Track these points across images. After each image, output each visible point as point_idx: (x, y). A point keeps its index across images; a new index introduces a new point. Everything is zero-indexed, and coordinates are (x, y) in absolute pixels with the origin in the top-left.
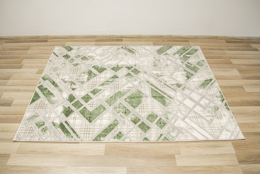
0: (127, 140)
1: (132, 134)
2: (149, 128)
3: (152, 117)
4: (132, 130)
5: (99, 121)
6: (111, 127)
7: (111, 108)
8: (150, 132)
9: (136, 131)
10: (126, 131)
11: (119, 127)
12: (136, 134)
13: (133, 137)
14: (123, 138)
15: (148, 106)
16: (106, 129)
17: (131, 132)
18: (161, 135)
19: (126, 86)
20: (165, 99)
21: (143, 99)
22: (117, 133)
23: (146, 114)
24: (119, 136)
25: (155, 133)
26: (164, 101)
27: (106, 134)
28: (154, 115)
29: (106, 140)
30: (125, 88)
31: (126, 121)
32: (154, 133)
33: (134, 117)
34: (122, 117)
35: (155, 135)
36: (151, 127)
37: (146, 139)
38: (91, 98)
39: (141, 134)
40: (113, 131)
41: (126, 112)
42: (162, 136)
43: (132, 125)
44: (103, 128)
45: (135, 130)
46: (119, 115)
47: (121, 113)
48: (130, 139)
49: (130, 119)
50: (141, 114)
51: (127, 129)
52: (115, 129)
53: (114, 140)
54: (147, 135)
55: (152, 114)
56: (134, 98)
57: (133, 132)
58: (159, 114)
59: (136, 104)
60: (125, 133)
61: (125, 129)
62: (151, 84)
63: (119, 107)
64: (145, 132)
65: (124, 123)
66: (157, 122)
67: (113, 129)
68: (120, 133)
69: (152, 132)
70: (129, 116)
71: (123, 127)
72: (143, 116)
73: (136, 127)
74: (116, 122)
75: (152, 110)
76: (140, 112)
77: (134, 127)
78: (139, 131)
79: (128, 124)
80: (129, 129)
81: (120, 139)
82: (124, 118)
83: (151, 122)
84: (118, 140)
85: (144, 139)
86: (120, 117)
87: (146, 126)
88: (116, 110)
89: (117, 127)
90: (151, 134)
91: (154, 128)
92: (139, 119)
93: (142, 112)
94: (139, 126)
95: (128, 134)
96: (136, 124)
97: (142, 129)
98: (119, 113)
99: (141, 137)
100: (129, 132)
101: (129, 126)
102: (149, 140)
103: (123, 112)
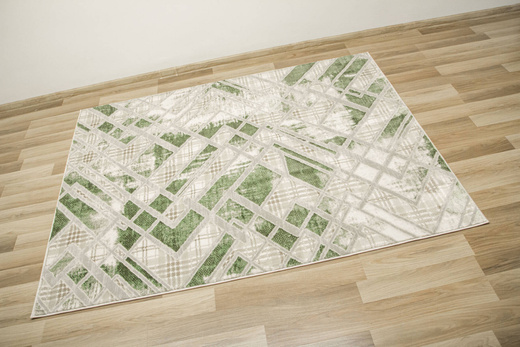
0: (255, 272)
1: (263, 257)
2: (294, 238)
3: (297, 215)
4: (261, 249)
5: (193, 244)
6: (220, 252)
7: (213, 213)
8: (298, 247)
9: (270, 250)
10: (250, 254)
11: (234, 248)
12: (270, 255)
13: (265, 263)
14: (247, 269)
15: (285, 195)
16: (210, 258)
17: (261, 254)
18: (322, 247)
19: (235, 163)
20: (318, 174)
21: (274, 182)
22: (232, 262)
23: (283, 211)
24: (239, 265)
25: (310, 247)
26: (316, 177)
27: (211, 267)
28: (301, 210)
29: (214, 278)
30: (234, 166)
31: (247, 233)
32: (308, 247)
33: (260, 222)
34: (238, 227)
35: (309, 250)
36: (300, 235)
37: (292, 261)
38: (170, 202)
39: (281, 253)
40: (224, 260)
41: (245, 215)
42: (324, 250)
43: (260, 239)
44: (204, 256)
45: (268, 248)
46: (230, 224)
47: (234, 220)
48: (262, 269)
49: (254, 228)
50: (274, 213)
51: (252, 249)
52: (229, 253)
53: (230, 276)
54: (294, 254)
55: (296, 208)
56: (255, 184)
57: (264, 254)
58: (311, 207)
59: (262, 196)
60: (249, 257)
61: (249, 249)
62: (285, 149)
63: (228, 208)
64: (289, 249)
65: (244, 238)
66: (309, 223)
67: (223, 254)
68: (239, 259)
69: (302, 246)
70: (250, 221)
71: (244, 248)
72: (279, 216)
73: (268, 242)
74: (228, 239)
75: (296, 202)
76: (271, 209)
77: (266, 242)
78: (276, 249)
79: (252, 238)
80: (256, 247)
81: (241, 272)
82: (241, 228)
83: (297, 225)
84: (238, 275)
85: (288, 263)
86: (235, 227)
87: (289, 236)
88: (224, 216)
89: (232, 250)
90: (301, 249)
91: (306, 237)
92: (271, 224)
93: (275, 208)
94: (275, 238)
95: (255, 258)
96: (267, 235)
97: (282, 244)
98: (230, 221)
99: (282, 261)
100: (257, 255)
101: (255, 243)
102: (300, 263)
103: (237, 218)
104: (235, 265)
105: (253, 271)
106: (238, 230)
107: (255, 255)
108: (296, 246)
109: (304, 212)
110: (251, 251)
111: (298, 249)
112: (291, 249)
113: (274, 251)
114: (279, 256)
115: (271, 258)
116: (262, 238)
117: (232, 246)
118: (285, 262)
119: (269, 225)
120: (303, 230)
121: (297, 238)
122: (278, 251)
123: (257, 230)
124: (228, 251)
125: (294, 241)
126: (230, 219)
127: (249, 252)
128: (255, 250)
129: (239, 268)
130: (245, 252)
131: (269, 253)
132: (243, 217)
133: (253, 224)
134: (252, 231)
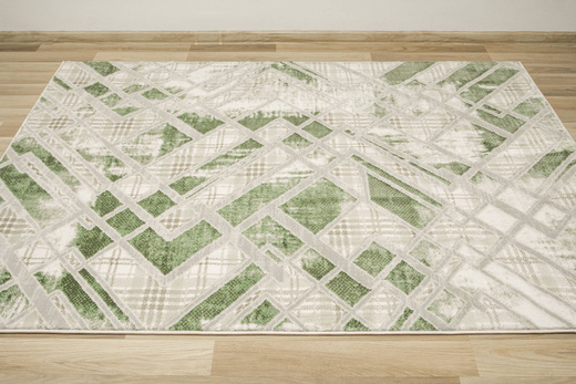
0: (290, 327)
1: (306, 308)
2: (364, 290)
3: (373, 257)
4: (306, 296)
5: (195, 269)
6: (237, 288)
7: (237, 232)
8: (367, 304)
9: (320, 299)
10: (286, 300)
11: (262, 286)
12: (319, 308)
13: (309, 318)
14: (276, 320)
15: (359, 227)
16: (219, 293)
17: (304, 304)
18: (408, 312)
19: (286, 169)
20: (416, 208)
21: (344, 207)
22: (254, 306)
23: (352, 249)
24: (264, 313)
25: (388, 308)
26: (413, 211)
27: (218, 307)
28: (381, 252)
29: (219, 325)
30: (285, 174)
31: (287, 269)
32: (383, 307)
33: (312, 257)
34: (275, 258)
35: (386, 312)
36: (373, 288)
37: (355, 324)
38: (172, 204)
39: (338, 308)
40: (242, 301)
41: (288, 243)
42: (411, 316)
43: (306, 282)
44: (209, 289)
45: (318, 296)
46: (263, 250)
47: (269, 246)
48: (301, 325)
49: (299, 265)
50: (336, 249)
51: (291, 292)
52: (251, 292)
53: (245, 326)
54: (359, 313)
55: (374, 248)
56: (312, 202)
57: (309, 304)
58: (399, 251)
59: (321, 221)
60: (284, 304)
61: (285, 293)
62: (369, 165)
63: (264, 229)
64: (352, 304)
65: (280, 276)
66: (393, 273)
67: (242, 291)
68: (266, 304)
69: (375, 303)
70: (295, 253)
71: (278, 289)
72: (344, 254)
73: (319, 289)
74: (253, 272)
75: (374, 239)
76: (332, 242)
77: (315, 288)
78: (329, 300)
79: (295, 277)
80: (297, 292)
81: (264, 324)
82: (279, 260)
83: (371, 272)
84: (260, 327)
85: (348, 325)
86: (268, 256)
87: (356, 285)
88: (255, 239)
89: (257, 288)
90: (372, 308)
91: (384, 292)
92: (329, 263)
93: (339, 244)
94: (332, 284)
95: (292, 308)
96: (319, 278)
97: (342, 294)
98: (263, 247)
99: (338, 320)
100: (298, 303)
101: (298, 286)
102: (367, 329)
103: (275, 244)
104: (258, 312)
105: (286, 325)
106: (273, 262)
107: (294, 303)
108: (364, 302)
109: (385, 256)
110: (289, 296)
111: (368, 308)
112: (356, 305)
113: (327, 303)
114: (334, 312)
115: (319, 312)
116: (311, 280)
117: (258, 283)
118: (342, 322)
119: (326, 264)
120: (380, 281)
121: (368, 290)
122: (333, 304)
123: (304, 267)
124: (251, 289)
125: (363, 294)
126: (263, 244)
127: (284, 296)
128: (295, 296)
129: (264, 317)
130: (279, 296)
131: (318, 303)
132: (285, 245)
133: (300, 257)
134: (295, 267)
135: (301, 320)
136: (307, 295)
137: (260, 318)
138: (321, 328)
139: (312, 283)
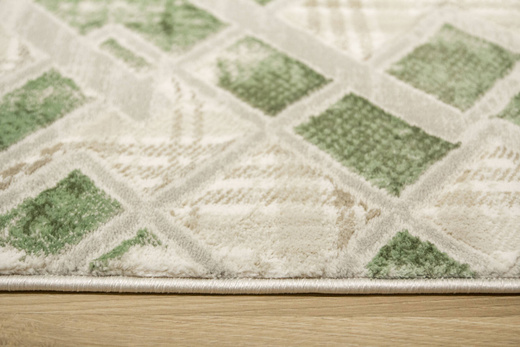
0: (153, 263)
1: (222, 198)
2: (433, 148)
8: (451, 187)
9: (278, 171)
10: (150, 172)
11: (68, 132)
12: (271, 197)
13: (234, 232)
14: (101, 238)
17: (219, 184)
23: (379, 40)
28: (474, 47)
31: (166, 86)
33: (251, 57)
34: (128, 56)
36: (465, 138)
39: (344, 199)
41: (175, 24)
46: (94, 40)
47: (114, 30)
49: (209, 76)
50: (328, 38)
51: (172, 151)
55: (448, 39)
57: (235, 184)
60: (139, 184)
61: (151, 151)
64: (396, 187)
65: (139, 105)
68: (76, 185)
69: (478, 186)
70: (198, 47)
71: (126, 140)
72: (356, 51)
73: (274, 139)
74: (49, 91)
75: (448, 18)
76: (315, 23)
77: (259, 137)
78: (313, 173)
79: (188, 108)
80: (194, 150)
81: (55, 249)
82: (140, 63)
83: (448, 96)
84: (34, 260)
85: (385, 253)
86: (107, 53)
87: (402, 132)
88: (73, 13)
89: (53, 136)
90: (470, 199)
91: (503, 152)
92: (308, 72)
93: (339, 26)
94: (318, 129)
95: (173, 196)
96: (274, 109)
97: (354, 156)
98: (94, 32)
99: (345, 237)
100: (195, 183)
101: (199, 132)
102: (461, 272)
103: (136, 26)
104: (37, 209)
105: (137, 256)
106: (121, 68)
107: (178, 182)
108: (439, 180)
109: (489, 57)
110: (163, 161)
111: (453, 198)
112: (408, 191)
113: (301, 182)
114: (332, 212)
115: (274, 209)
116: (245, 116)
117: (58, 124)
118: (364, 244)
119: (296, 75)
120: (483, 123)
121: (447, 146)
122: (326, 186)
123: (225, 82)
124: (30, 138)
125: (431, 158)
126: (98, 24)
127: (146, 162)
128: (184, 161)
129: (57, 226)
130: (124, 160)
131: (268, 184)
132: (167, 27)
133: (212, 57)
134: (194, 82)
135: (200, 240)
136: (229, 159)
137: (40, 229)
138: (279, 266)
139: (248, 124)
